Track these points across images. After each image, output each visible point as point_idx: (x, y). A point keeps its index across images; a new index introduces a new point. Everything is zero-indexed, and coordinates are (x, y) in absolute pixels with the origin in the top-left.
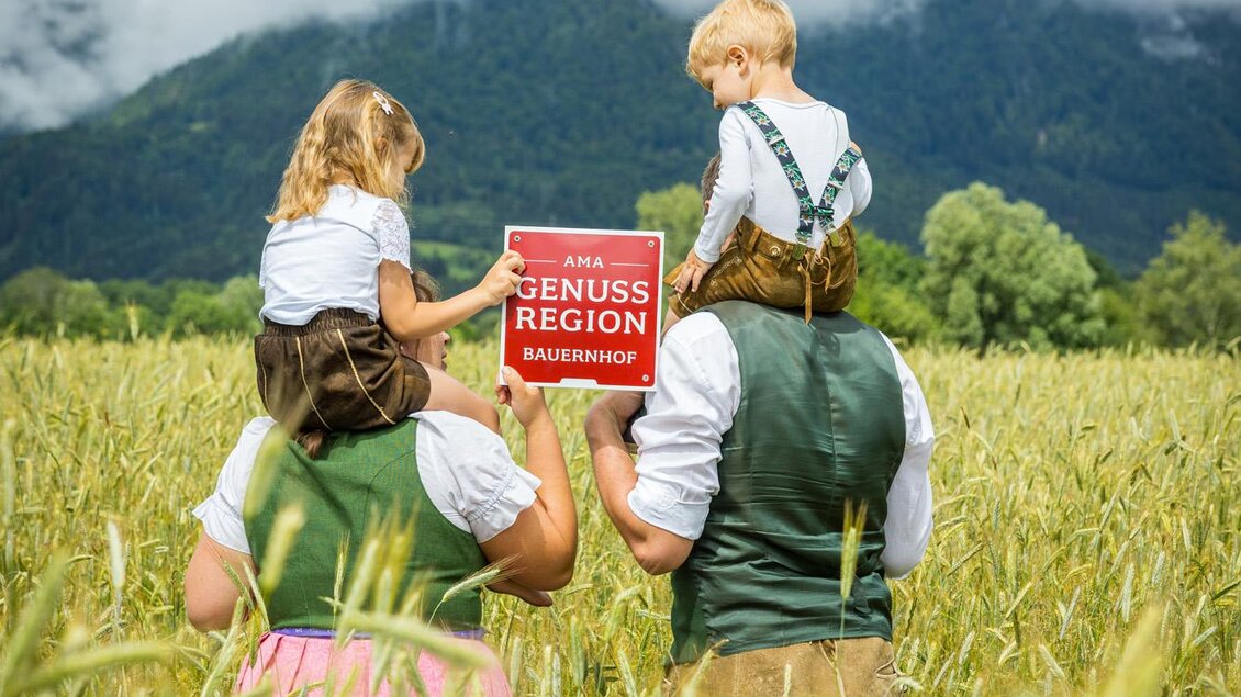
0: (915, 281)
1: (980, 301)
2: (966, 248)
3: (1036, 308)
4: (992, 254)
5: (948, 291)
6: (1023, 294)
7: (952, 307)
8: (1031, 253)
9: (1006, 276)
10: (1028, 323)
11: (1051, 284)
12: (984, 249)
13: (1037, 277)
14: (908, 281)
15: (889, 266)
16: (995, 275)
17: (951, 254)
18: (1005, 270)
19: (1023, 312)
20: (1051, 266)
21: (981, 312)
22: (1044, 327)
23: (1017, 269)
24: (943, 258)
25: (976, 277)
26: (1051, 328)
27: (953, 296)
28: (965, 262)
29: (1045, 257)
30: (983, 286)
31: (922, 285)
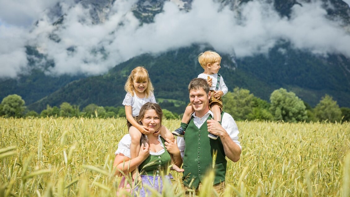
0: (269, 108)
1: (282, 112)
2: (279, 101)
3: (294, 114)
4: (284, 102)
5: (275, 110)
6: (291, 111)
7: (276, 113)
8: (292, 102)
9: (287, 107)
10: (292, 117)
11: (297, 109)
12: (283, 101)
13: (293, 107)
14: (267, 108)
15: (263, 105)
16: (285, 107)
17: (276, 102)
18: (287, 106)
19: (291, 114)
20: (297, 105)
21: (282, 114)
22: (295, 117)
23: (289, 106)
24: (274, 103)
25: (281, 107)
26: (297, 118)
27: (276, 111)
28: (279, 104)
29: (295, 103)
30: (282, 109)
31: (270, 109)
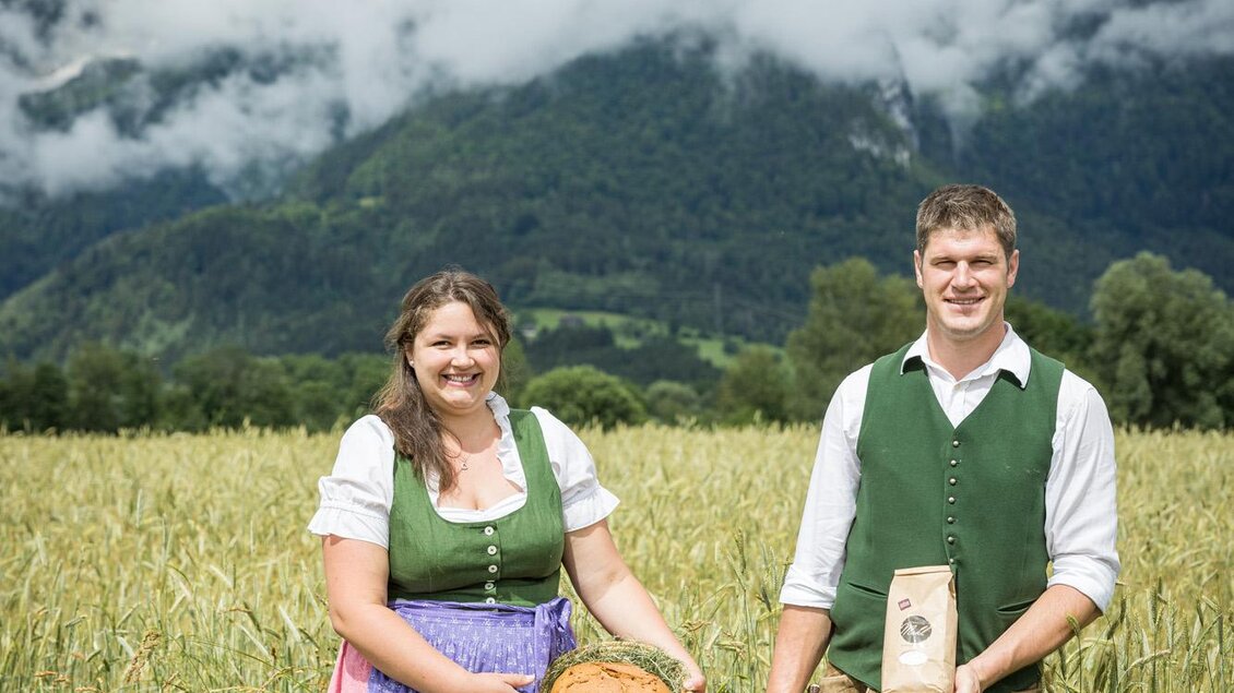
0: (1084, 349)
1: (1149, 367)
2: (1134, 314)
3: (1204, 374)
4: (1159, 319)
5: (1117, 357)
6: (1190, 360)
7: (1121, 373)
8: (1198, 318)
9: (1174, 342)
10: (1197, 388)
11: (1219, 349)
12: (1151, 316)
13: (1205, 342)
14: (1077, 347)
15: (1059, 334)
16: (1162, 339)
17: (1119, 320)
18: (1173, 336)
19: (1191, 378)
20: (1219, 331)
21: (1150, 377)
22: (1212, 391)
23: (1185, 336)
24: (1112, 325)
25: (1145, 342)
26: (1220, 392)
27: (1122, 363)
28: (1132, 330)
29: (1212, 323)
30: (1151, 351)
31: (1091, 352)
